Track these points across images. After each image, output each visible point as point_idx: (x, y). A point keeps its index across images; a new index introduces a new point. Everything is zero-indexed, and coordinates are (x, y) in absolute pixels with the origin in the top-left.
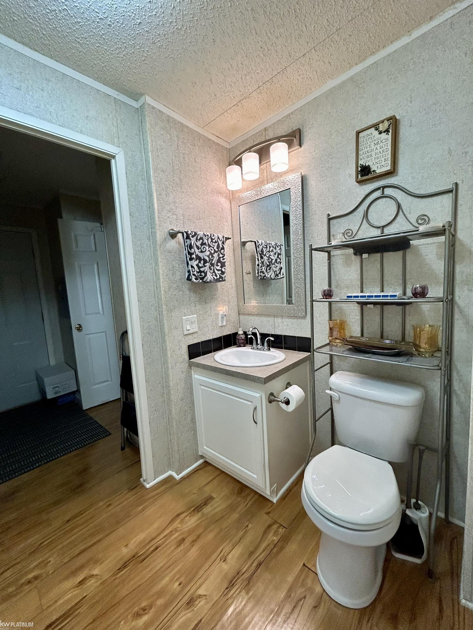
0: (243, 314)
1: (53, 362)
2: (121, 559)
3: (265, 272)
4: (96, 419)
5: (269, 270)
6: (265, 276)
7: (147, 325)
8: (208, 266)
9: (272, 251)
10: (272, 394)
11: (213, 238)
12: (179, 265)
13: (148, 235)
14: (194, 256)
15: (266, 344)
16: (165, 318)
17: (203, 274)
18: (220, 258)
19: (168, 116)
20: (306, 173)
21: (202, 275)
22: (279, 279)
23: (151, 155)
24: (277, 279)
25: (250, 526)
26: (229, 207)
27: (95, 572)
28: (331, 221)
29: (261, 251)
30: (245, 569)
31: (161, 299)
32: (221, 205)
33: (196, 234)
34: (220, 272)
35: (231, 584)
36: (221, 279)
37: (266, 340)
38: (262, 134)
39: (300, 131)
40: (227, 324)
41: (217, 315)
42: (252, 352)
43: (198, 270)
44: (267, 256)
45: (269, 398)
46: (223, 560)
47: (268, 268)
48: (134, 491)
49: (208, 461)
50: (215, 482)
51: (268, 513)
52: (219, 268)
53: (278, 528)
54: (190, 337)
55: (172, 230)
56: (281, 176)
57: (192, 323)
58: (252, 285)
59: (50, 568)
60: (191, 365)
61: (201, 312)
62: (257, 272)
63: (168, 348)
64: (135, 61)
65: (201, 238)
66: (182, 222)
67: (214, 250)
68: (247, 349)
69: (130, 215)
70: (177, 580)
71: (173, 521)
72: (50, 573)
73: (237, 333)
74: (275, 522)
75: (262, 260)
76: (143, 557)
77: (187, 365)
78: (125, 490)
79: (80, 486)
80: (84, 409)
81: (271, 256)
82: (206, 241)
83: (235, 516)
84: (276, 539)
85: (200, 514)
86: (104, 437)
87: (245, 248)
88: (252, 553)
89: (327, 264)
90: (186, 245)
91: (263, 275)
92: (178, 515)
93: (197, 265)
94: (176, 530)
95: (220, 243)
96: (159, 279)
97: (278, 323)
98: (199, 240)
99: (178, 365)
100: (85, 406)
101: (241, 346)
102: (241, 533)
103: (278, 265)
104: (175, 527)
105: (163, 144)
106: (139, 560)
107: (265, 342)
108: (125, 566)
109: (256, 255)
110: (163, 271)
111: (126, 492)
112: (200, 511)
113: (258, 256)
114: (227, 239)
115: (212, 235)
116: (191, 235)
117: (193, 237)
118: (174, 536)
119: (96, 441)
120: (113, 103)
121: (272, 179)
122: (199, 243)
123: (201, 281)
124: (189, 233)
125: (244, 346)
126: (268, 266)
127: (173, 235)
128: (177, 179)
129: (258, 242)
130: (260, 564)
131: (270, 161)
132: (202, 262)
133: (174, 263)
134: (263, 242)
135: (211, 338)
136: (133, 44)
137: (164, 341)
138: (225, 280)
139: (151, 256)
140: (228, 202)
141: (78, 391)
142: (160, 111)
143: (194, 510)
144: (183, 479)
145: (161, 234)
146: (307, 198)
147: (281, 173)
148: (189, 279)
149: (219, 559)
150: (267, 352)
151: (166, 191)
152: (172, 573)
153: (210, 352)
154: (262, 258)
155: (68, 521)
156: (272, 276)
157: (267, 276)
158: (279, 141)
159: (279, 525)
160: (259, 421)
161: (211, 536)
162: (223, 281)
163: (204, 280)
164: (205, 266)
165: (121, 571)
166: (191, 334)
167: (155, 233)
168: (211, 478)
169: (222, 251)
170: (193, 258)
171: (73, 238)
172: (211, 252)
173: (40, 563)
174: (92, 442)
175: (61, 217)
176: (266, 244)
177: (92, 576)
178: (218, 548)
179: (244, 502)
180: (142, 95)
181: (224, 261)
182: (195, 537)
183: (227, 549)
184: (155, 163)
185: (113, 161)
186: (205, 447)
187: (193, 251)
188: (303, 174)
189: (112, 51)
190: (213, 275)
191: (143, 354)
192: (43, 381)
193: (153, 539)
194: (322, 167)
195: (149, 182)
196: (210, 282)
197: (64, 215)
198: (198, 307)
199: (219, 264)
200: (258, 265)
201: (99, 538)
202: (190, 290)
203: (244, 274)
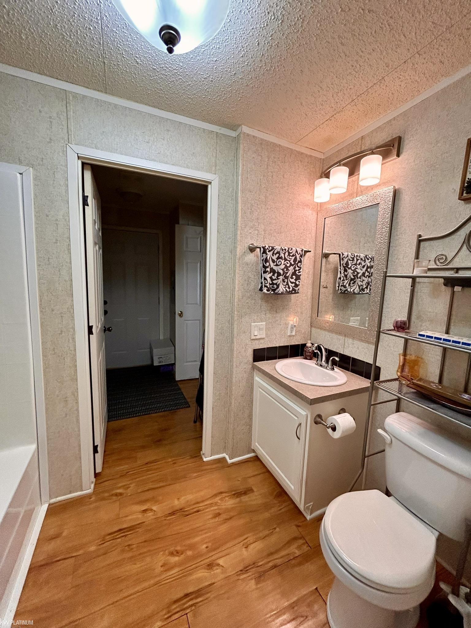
0: (315, 327)
1: (161, 337)
2: (172, 507)
3: (347, 286)
4: (183, 390)
5: (353, 283)
6: (347, 290)
7: (221, 326)
8: (281, 279)
9: (360, 264)
10: (319, 416)
11: (291, 252)
12: (254, 276)
13: (231, 248)
14: (268, 269)
15: (330, 362)
16: (236, 323)
17: (275, 286)
18: (295, 271)
19: (262, 140)
20: (401, 187)
21: (274, 288)
22: (364, 294)
23: (241, 178)
24: (362, 294)
25: (278, 529)
26: (315, 220)
27: (154, 508)
28: (422, 243)
29: (346, 264)
30: (260, 564)
31: (234, 306)
32: (306, 217)
33: (273, 248)
34: (293, 285)
35: (245, 570)
36: (293, 292)
37: (331, 359)
38: (359, 142)
39: (400, 138)
40: (296, 335)
41: (287, 324)
42: (315, 367)
43: (271, 283)
44: (353, 269)
45: (315, 419)
46: (245, 546)
47: (352, 282)
48: (195, 459)
49: (259, 456)
50: (259, 477)
51: (298, 526)
52: (293, 280)
53: (303, 544)
54: (257, 342)
55: (252, 244)
56: (372, 189)
57: (260, 329)
58: (331, 298)
59: (129, 492)
60: (254, 368)
61: (270, 321)
62: (337, 285)
63: (235, 349)
64: (233, 102)
65: (278, 253)
66: (262, 236)
67: (291, 263)
68: (311, 363)
69: (218, 232)
70: (206, 543)
71: (216, 495)
72: (129, 495)
73: (304, 345)
74: (302, 538)
75: (346, 273)
76: (187, 513)
77: (251, 366)
78: (188, 456)
79: (159, 441)
80: (176, 380)
81: (357, 270)
82: (282, 255)
83: (267, 515)
84: (298, 553)
85: (238, 500)
86: (185, 407)
87: (328, 260)
88: (271, 554)
89: (409, 291)
90: (262, 259)
91: (344, 289)
92: (221, 493)
93: (271, 278)
94: (216, 504)
95: (298, 256)
96: (235, 288)
97: (348, 343)
98: (276, 254)
99: (242, 364)
100: (178, 378)
101: (307, 359)
102: (267, 532)
103: (366, 280)
104: (216, 501)
105: (253, 166)
106: (185, 514)
107: (330, 361)
108: (173, 513)
109: (339, 267)
110: (239, 281)
111: (188, 458)
112: (239, 497)
113: (340, 269)
114: (306, 252)
115: (290, 249)
116: (268, 250)
117: (269, 251)
118: (212, 508)
119: (178, 409)
120: (215, 138)
121: (362, 192)
122: (275, 258)
123: (272, 292)
124: (266, 248)
125: (311, 359)
126: (352, 280)
127: (252, 250)
128: (262, 197)
129: (343, 254)
130: (275, 566)
131: (359, 174)
132: (276, 275)
133: (250, 274)
134: (350, 254)
135: (278, 345)
136: (231, 90)
137: (232, 342)
138: (298, 293)
139: (231, 267)
140: (315, 214)
141: (174, 364)
142: (254, 137)
143: (234, 494)
144: (234, 464)
145: (242, 247)
146: (397, 215)
147: (373, 185)
148: (261, 289)
149: (242, 543)
150: (331, 372)
151: (251, 209)
152: (204, 536)
153: (275, 358)
154: (345, 270)
155: (147, 463)
156: (355, 291)
157: (349, 290)
158: (373, 153)
159: (304, 541)
160: (303, 438)
161: (242, 522)
162: (295, 293)
163: (276, 292)
164: (278, 279)
165: (170, 516)
166: (258, 339)
167: (236, 248)
168: (256, 473)
169: (299, 264)
170: (268, 271)
171: (185, 239)
172: (286, 266)
173: (124, 486)
174: (175, 409)
175: (178, 223)
176: (353, 257)
177: (152, 510)
178: (244, 535)
179: (279, 506)
180: (239, 125)
181: (300, 274)
182: (229, 517)
183: (251, 539)
184: (244, 185)
185: (209, 186)
186: (257, 444)
187: (268, 264)
188: (396, 188)
189: (214, 98)
190: (286, 287)
191: (215, 351)
192: (152, 350)
193: (198, 503)
194: (420, 180)
195: (237, 202)
196: (282, 293)
197: (181, 222)
198: (268, 315)
199: (294, 277)
200: (340, 278)
201: (162, 484)
202: (262, 299)
203: (321, 287)
